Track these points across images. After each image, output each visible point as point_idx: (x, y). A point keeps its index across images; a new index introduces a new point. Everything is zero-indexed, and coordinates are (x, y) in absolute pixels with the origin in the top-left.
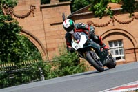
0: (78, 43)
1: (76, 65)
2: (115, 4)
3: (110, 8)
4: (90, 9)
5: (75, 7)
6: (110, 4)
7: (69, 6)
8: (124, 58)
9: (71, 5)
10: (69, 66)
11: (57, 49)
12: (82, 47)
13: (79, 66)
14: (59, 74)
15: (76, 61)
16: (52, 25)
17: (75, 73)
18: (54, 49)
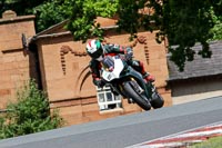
0: (111, 71)
1: (44, 117)
2: (107, 19)
3: (99, 25)
4: (65, 27)
5: (42, 23)
6: (99, 20)
7: (32, 22)
8: (121, 106)
9: (36, 20)
10: (33, 119)
11: (12, 92)
12: (118, 77)
13: (48, 118)
14: (16, 132)
15: (44, 111)
16: (4, 52)
17: (42, 129)
18: (8, 92)
